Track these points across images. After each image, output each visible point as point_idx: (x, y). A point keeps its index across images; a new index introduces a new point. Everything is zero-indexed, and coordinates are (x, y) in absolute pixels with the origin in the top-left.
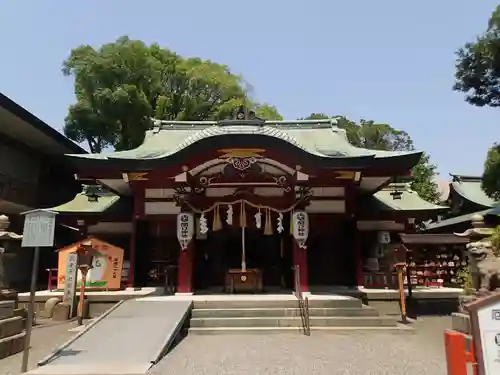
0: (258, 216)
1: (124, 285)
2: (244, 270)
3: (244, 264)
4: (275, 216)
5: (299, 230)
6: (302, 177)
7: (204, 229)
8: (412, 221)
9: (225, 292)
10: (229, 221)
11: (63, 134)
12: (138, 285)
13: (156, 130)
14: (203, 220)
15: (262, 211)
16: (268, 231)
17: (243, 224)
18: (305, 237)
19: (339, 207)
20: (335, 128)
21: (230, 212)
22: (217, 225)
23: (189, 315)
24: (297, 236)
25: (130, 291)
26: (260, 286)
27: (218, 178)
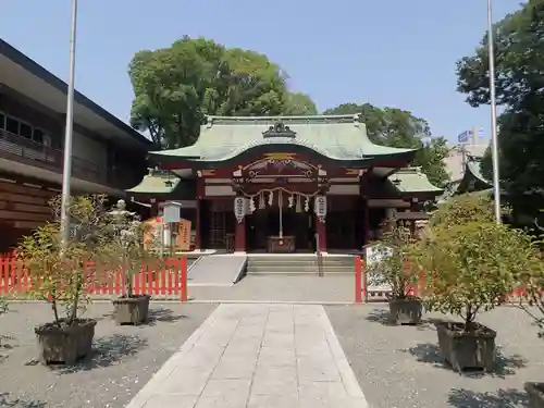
0: (291, 199)
1: (192, 248)
2: (281, 237)
3: (281, 233)
4: (304, 199)
5: (321, 209)
6: (322, 173)
7: (253, 209)
8: (415, 200)
9: (267, 252)
10: (270, 203)
11: (129, 124)
12: (203, 247)
13: (209, 125)
14: (252, 202)
15: (295, 195)
16: (298, 210)
17: (280, 205)
18: (324, 214)
19: (354, 190)
20: (356, 123)
21: (271, 196)
22: (262, 205)
23: (246, 265)
24: (318, 214)
25: (197, 252)
26: (292, 248)
27: (262, 172)
